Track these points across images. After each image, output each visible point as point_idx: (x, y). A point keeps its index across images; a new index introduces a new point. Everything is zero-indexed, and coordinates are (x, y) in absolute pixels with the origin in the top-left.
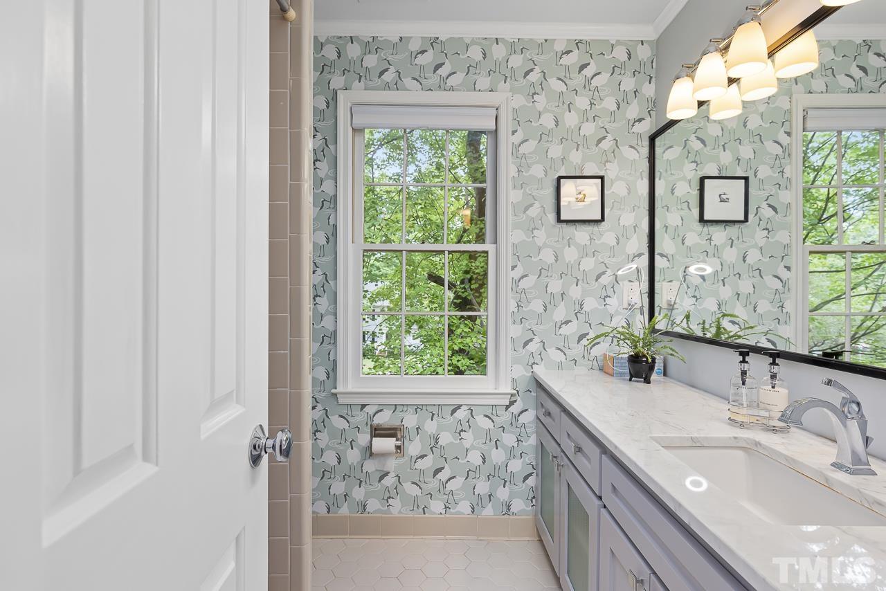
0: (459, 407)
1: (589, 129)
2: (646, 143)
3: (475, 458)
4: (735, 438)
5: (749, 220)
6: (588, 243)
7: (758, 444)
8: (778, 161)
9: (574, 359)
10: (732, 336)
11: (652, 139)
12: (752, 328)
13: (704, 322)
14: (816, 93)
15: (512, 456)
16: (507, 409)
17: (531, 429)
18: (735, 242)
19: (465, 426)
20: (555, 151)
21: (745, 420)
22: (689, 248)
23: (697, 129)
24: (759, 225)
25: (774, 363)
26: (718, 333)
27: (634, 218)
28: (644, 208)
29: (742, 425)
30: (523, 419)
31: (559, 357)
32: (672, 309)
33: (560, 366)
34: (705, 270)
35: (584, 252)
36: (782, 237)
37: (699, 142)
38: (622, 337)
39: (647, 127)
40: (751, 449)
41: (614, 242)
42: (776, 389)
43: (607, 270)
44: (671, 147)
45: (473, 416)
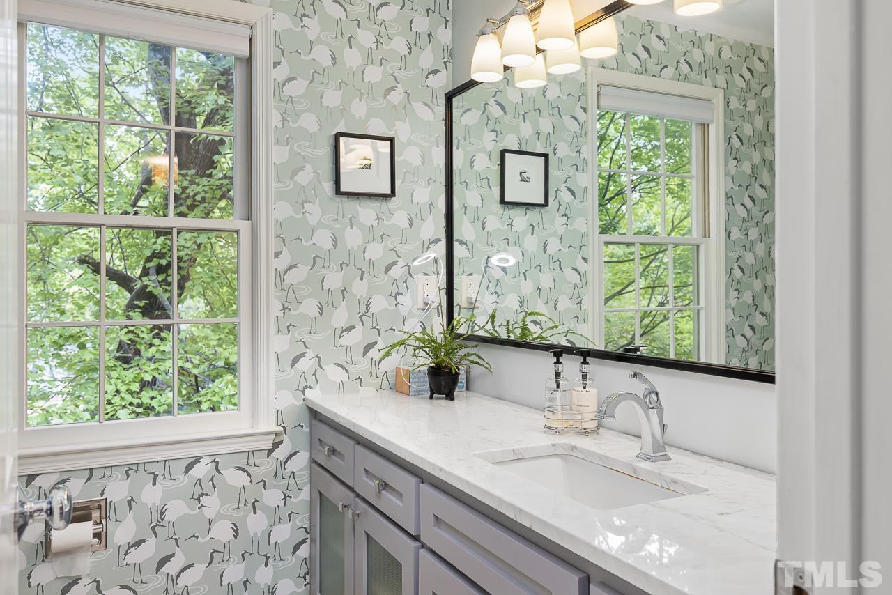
0: (197, 460)
1: (374, 74)
2: (442, 101)
3: (222, 532)
4: (553, 445)
5: (550, 205)
6: (375, 224)
7: (574, 448)
8: (575, 139)
9: (359, 378)
10: (537, 338)
11: (449, 97)
12: (556, 327)
13: (508, 322)
14: (609, 68)
15: (277, 519)
16: (269, 455)
17: (303, 479)
18: (536, 228)
19: (207, 487)
20: (332, 98)
21: (559, 425)
22: (490, 235)
23: (496, 92)
24: (558, 210)
25: (585, 362)
26: (524, 334)
27: (430, 194)
28: (441, 183)
29: (557, 431)
30: (292, 466)
31: (340, 375)
32: (474, 308)
33: (341, 388)
34: (507, 261)
35: (370, 235)
36: (579, 224)
37: (499, 107)
38: (421, 345)
39: (443, 82)
40: (570, 454)
41: (406, 224)
42: (587, 389)
43: (399, 259)
44: (469, 110)
45: (218, 471)
